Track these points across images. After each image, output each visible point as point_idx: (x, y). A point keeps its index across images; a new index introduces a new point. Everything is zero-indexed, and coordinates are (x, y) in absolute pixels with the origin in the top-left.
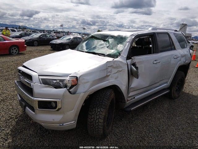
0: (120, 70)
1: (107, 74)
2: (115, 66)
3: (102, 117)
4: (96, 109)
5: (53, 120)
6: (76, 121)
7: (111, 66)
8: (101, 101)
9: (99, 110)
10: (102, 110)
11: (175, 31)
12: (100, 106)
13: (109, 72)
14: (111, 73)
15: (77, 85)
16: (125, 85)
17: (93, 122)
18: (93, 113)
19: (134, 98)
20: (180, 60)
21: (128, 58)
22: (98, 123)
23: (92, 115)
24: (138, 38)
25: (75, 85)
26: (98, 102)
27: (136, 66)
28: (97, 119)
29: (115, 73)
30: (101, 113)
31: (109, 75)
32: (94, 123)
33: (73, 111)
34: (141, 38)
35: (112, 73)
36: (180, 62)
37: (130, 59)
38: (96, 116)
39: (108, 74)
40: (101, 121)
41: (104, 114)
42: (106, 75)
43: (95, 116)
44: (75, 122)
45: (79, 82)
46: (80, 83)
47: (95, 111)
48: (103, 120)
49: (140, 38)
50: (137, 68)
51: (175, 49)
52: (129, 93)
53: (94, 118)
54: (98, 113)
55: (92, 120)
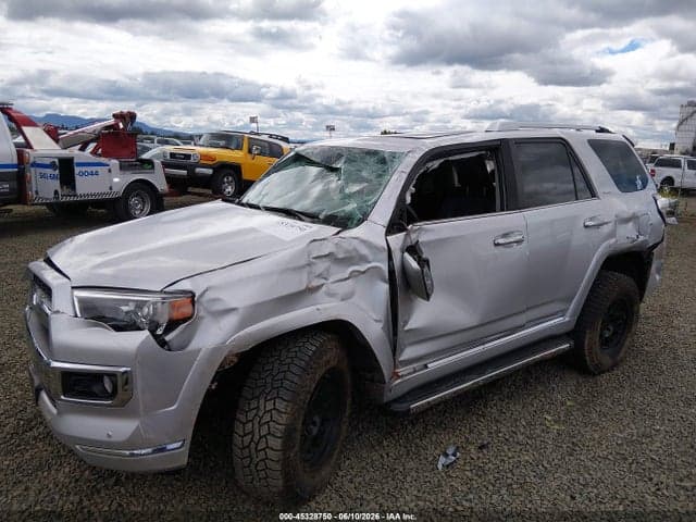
0: (362, 270)
1: (310, 282)
2: (341, 256)
3: (279, 429)
4: (262, 401)
5: (109, 436)
6: (188, 442)
7: (325, 256)
8: (281, 376)
9: (270, 406)
10: (281, 405)
11: (597, 131)
12: (275, 391)
13: (319, 276)
14: (326, 279)
15: (189, 318)
16: (380, 321)
17: (248, 447)
18: (251, 415)
19: (426, 366)
20: (612, 235)
21: (394, 227)
22: (264, 449)
23: (248, 421)
24: (442, 160)
25: (185, 320)
26: (269, 380)
27: (420, 257)
28: (261, 437)
29: (341, 280)
30: (275, 416)
31: (318, 288)
32: (253, 451)
33: (173, 408)
34: (450, 158)
35: (331, 280)
36: (613, 241)
37: (400, 231)
38: (260, 425)
39: (315, 283)
40: (276, 443)
41: (284, 419)
42: (303, 287)
43: (256, 426)
44: (182, 446)
45: (200, 311)
46: (202, 314)
47: (258, 408)
48: (279, 440)
49: (448, 161)
50: (423, 262)
51: (593, 195)
52: (402, 351)
53: (252, 432)
54: (267, 418)
55: (247, 439)
